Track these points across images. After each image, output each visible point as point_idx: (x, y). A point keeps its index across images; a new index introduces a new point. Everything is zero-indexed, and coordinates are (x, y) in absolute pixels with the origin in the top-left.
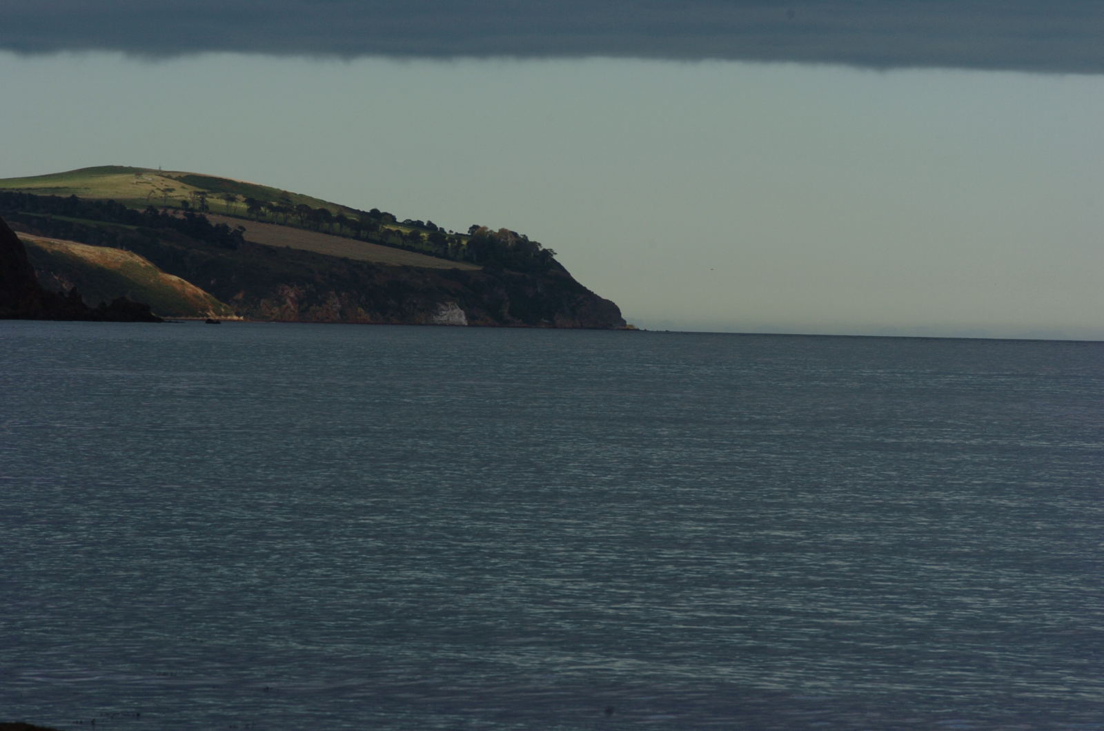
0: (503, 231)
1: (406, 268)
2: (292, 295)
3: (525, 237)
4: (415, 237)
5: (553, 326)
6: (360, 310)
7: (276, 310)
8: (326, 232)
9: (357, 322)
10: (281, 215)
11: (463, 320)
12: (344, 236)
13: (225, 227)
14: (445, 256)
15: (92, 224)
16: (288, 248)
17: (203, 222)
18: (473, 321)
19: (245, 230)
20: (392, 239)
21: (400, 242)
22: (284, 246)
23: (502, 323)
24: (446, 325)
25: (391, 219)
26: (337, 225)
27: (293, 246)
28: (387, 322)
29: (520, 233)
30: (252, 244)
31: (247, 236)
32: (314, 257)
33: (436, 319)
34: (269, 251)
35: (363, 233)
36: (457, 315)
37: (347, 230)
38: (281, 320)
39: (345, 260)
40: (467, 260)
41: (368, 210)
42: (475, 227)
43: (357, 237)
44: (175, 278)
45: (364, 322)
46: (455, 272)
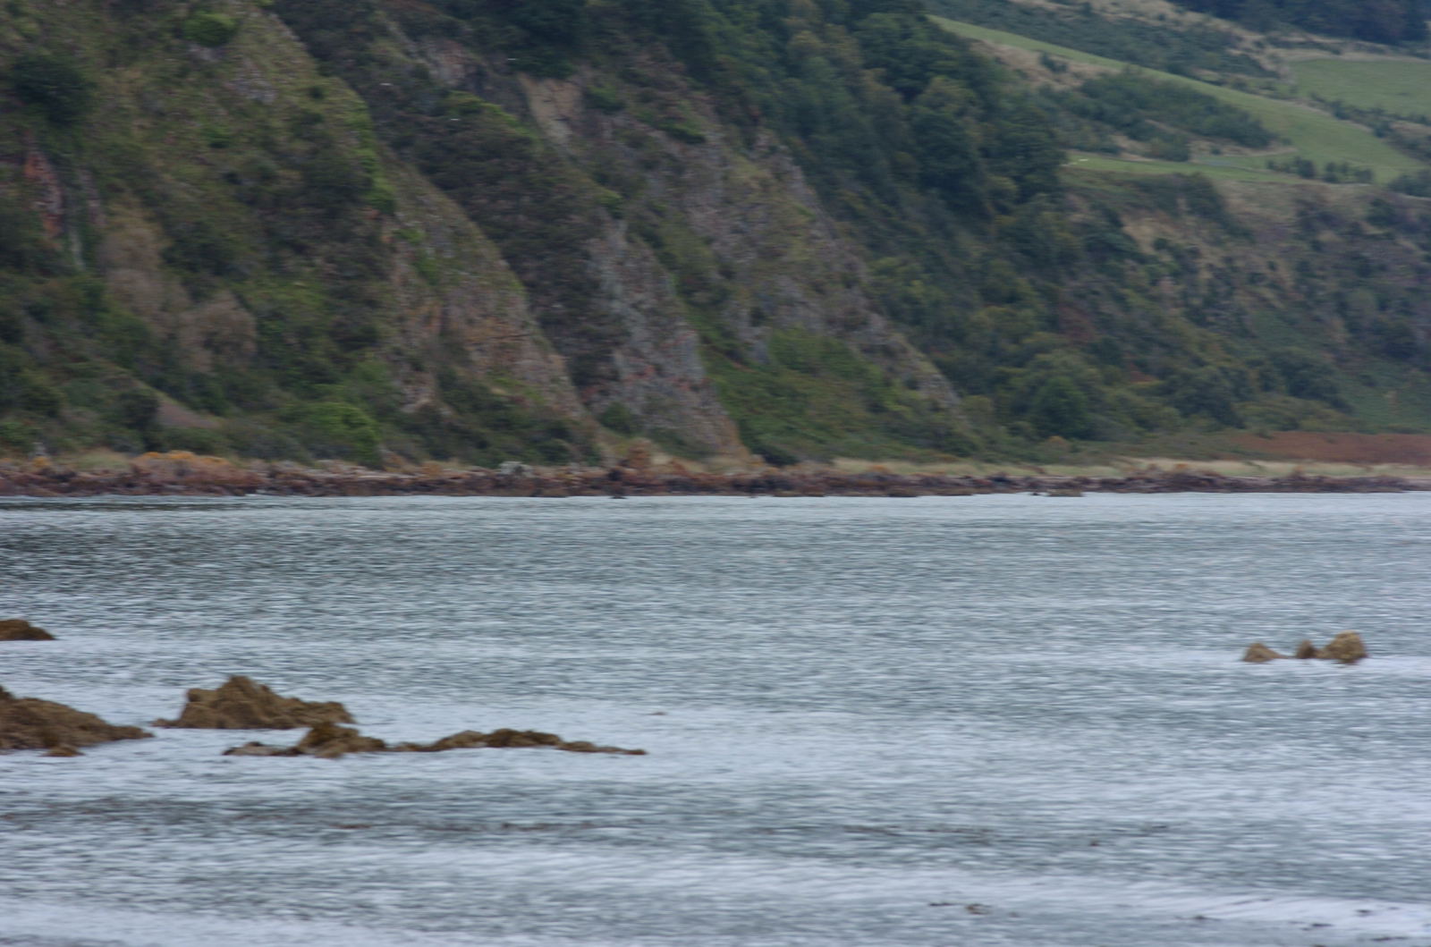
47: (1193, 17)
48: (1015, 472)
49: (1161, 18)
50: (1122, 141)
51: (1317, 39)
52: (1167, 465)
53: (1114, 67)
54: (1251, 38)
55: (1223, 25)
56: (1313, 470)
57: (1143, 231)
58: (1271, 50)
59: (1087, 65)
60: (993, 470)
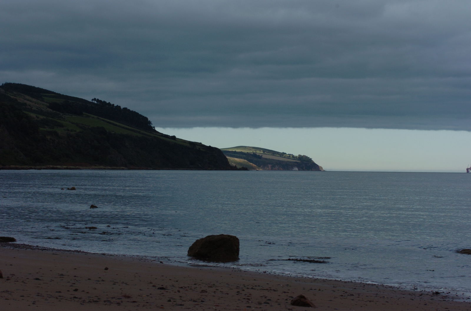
0: (304, 156)
1: (288, 162)
2: (270, 166)
3: (307, 157)
4: (290, 156)
5: (312, 170)
6: (281, 168)
7: (267, 168)
8: (276, 156)
9: (280, 170)
10: (268, 153)
11: (298, 170)
12: (278, 156)
13: (259, 155)
14: (294, 160)
15: (238, 155)
16: (269, 159)
17: (256, 154)
18: (299, 170)
19: (262, 156)
20: (286, 157)
21: (287, 157)
22: (269, 158)
23: (303, 170)
24: (294, 170)
25: (285, 154)
26: (277, 155)
27: (270, 158)
28: (285, 170)
29: (306, 155)
30: (264, 158)
31: (263, 157)
32: (274, 160)
33: (293, 170)
34: (266, 159)
35: (281, 156)
36: (296, 169)
37: (279, 156)
38: (269, 170)
39: (278, 160)
40: (298, 160)
41: (282, 152)
42: (299, 155)
43: (280, 157)
44: (251, 163)
45: (282, 170)
46: (296, 162)
47: (54, 111)
48: (33, 167)
49: (51, 111)
50: (46, 127)
51: (70, 114)
52: (51, 166)
53: (45, 117)
54: (61, 114)
55: (58, 112)
56: (69, 167)
57: (49, 137)
58: (64, 116)
59: (41, 117)
60: (30, 167)
